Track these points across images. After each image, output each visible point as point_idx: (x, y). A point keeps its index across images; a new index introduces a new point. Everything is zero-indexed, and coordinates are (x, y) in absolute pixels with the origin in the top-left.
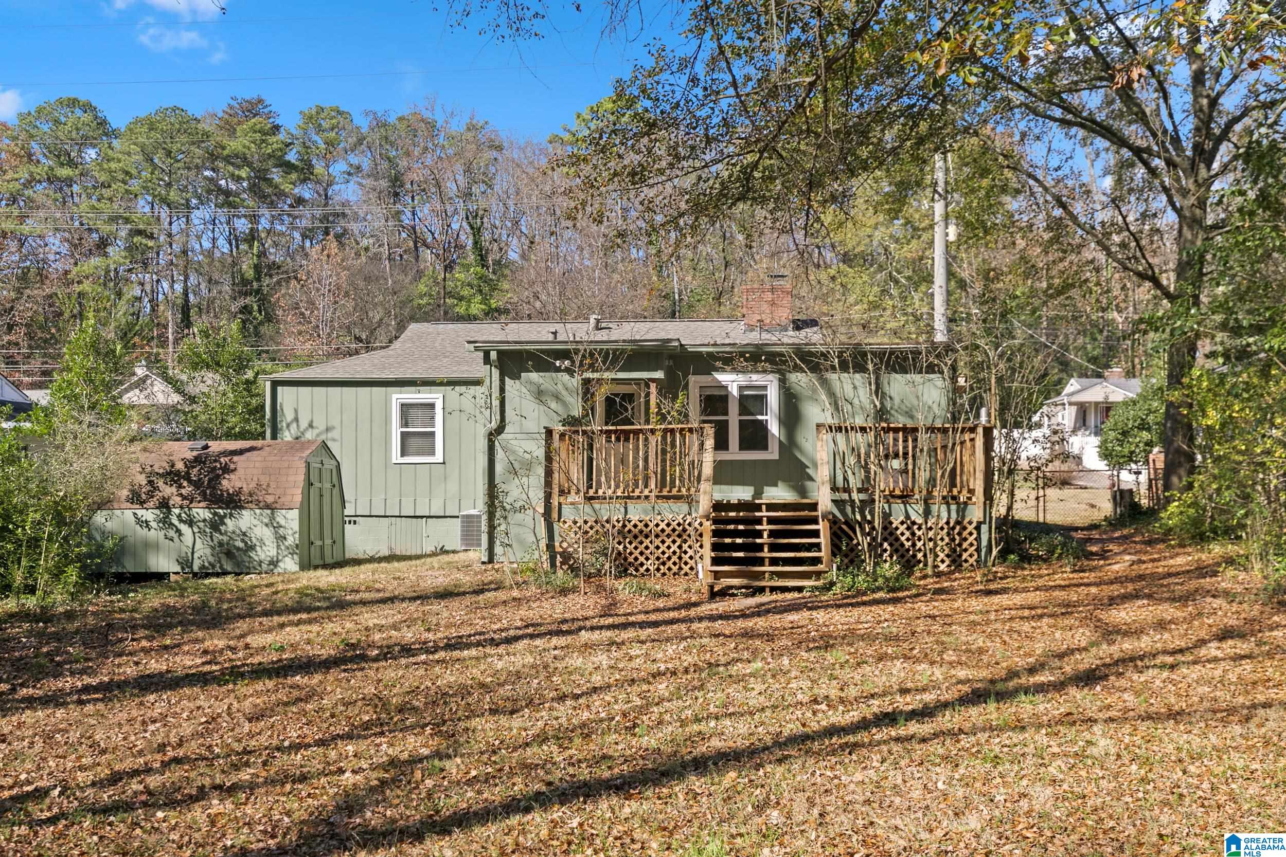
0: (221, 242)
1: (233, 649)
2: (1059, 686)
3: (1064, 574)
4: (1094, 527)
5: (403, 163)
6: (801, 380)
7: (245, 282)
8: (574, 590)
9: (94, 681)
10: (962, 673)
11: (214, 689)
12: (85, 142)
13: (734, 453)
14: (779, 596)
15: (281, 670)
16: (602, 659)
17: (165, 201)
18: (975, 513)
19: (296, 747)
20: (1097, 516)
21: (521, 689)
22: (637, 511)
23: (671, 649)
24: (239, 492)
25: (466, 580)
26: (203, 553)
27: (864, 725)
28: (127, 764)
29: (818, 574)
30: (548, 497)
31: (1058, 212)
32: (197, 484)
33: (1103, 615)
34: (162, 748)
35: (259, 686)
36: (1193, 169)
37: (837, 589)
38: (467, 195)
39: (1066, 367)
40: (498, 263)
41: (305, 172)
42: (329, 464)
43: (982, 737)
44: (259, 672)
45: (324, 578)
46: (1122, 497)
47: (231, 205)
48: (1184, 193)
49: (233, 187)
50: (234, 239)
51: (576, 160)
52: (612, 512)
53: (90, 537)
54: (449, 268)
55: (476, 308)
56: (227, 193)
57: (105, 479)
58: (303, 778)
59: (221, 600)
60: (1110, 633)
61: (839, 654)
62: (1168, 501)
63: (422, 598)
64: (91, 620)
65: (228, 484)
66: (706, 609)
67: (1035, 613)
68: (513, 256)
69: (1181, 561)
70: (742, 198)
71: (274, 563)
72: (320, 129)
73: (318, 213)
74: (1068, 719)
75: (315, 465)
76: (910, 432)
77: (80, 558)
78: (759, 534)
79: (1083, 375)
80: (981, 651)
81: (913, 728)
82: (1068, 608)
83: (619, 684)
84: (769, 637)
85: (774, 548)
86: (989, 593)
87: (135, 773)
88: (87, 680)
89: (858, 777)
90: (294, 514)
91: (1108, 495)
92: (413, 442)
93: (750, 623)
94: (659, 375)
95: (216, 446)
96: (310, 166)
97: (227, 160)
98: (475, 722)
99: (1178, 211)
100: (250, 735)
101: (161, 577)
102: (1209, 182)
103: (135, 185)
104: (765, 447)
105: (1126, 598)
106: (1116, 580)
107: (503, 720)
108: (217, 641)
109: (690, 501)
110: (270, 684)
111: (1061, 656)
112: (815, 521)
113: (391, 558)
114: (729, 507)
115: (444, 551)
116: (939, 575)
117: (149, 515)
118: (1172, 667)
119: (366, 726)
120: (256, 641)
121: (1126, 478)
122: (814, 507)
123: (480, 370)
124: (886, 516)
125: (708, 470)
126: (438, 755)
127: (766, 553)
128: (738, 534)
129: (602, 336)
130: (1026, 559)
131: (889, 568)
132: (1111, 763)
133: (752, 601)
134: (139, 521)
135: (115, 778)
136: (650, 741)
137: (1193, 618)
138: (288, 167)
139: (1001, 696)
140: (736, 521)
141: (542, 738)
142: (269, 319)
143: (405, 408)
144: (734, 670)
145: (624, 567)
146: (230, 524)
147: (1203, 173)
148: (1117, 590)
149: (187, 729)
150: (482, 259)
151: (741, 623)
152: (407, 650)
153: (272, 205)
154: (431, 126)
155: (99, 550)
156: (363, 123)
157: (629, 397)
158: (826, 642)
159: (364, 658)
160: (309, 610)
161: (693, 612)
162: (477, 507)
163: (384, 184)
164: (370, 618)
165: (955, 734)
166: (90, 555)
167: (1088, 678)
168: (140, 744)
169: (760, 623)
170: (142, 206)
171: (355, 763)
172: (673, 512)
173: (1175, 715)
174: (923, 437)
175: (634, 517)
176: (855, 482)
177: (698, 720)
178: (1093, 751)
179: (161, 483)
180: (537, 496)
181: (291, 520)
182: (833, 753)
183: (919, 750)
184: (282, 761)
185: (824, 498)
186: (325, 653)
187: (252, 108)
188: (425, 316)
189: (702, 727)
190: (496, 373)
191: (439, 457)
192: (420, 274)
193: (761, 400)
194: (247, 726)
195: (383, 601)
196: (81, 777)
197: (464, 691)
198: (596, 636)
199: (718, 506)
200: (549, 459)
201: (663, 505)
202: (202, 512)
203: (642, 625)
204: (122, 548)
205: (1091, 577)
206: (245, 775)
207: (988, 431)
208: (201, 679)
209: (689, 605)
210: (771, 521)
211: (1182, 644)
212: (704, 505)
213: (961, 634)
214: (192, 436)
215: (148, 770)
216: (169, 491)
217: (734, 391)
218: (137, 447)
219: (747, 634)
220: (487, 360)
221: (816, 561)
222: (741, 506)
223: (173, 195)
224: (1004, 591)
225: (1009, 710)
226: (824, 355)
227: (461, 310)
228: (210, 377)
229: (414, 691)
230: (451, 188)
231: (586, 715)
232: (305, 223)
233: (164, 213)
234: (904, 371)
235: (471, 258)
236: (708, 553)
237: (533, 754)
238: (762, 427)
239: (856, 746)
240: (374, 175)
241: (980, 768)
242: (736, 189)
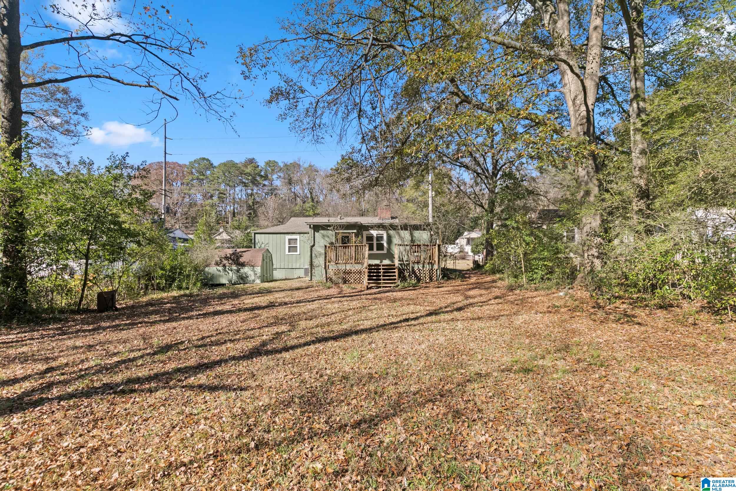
0: (244, 196)
1: (240, 304)
2: (451, 311)
3: (458, 282)
4: (468, 270)
5: (292, 175)
6: (392, 232)
7: (250, 206)
8: (332, 287)
9: (201, 313)
10: (428, 308)
11: (234, 314)
12: (208, 169)
13: (375, 251)
14: (385, 289)
15: (251, 309)
16: (336, 305)
17: (228, 185)
18: (436, 267)
19: (252, 329)
20: (469, 267)
21: (314, 313)
22: (348, 267)
23: (354, 303)
24: (244, 262)
25: (304, 285)
26: (235, 278)
27: (400, 322)
28: (207, 334)
29: (395, 283)
30: (325, 263)
31: (458, 189)
32: (233, 260)
33: (467, 293)
34: (217, 330)
35: (245, 313)
36: (492, 178)
37: (400, 287)
38: (309, 184)
39: (465, 229)
40: (317, 202)
41: (266, 177)
42: (269, 255)
43: (429, 324)
44: (246, 310)
45: (267, 285)
46: (475, 262)
47: (246, 186)
48: (490, 184)
49: (247, 181)
50: (248, 195)
51: (331, 175)
52: (342, 267)
53: (204, 274)
54: (304, 202)
55: (311, 213)
56: (245, 183)
57: (207, 259)
58: (253, 337)
59: (239, 291)
60: (467, 297)
61: (398, 304)
62: (487, 263)
63: (292, 290)
64: (203, 297)
65: (242, 260)
66: (366, 292)
67: (450, 292)
68: (321, 200)
69: (489, 279)
70: (376, 185)
71: (254, 281)
72: (270, 166)
73: (270, 188)
74: (452, 320)
75: (265, 255)
76: (419, 246)
77: (201, 280)
78: (380, 272)
79: (469, 231)
80: (434, 302)
81: (413, 322)
82: (458, 291)
83: (339, 312)
84: (380, 299)
85: (384, 276)
86: (439, 287)
87: (209, 337)
88: (200, 312)
89: (397, 335)
90: (259, 268)
91: (472, 261)
92: (291, 249)
93: (376, 296)
94: (355, 231)
95: (238, 250)
96: (267, 176)
97: (245, 174)
98: (300, 322)
99: (489, 189)
100: (241, 326)
101: (223, 285)
102: (496, 182)
103: (220, 180)
104: (383, 250)
105: (473, 288)
106: (472, 284)
107: (308, 322)
108: (236, 302)
109: (362, 264)
110: (248, 313)
111: (454, 304)
112: (394, 269)
113: (286, 279)
114: (372, 265)
115: (300, 277)
116: (426, 283)
117: (220, 268)
118: (481, 306)
119: (272, 324)
120: (246, 302)
121: (477, 258)
122: (394, 265)
123: (309, 230)
124: (413, 268)
125: (367, 256)
126: (289, 331)
127: (382, 278)
128: (374, 272)
129: (342, 221)
130: (449, 279)
131: (414, 281)
132: (461, 331)
133: (378, 290)
134: (217, 270)
135: (203, 338)
136: (344, 327)
137: (489, 293)
138: (262, 176)
139: (436, 314)
140: (374, 269)
141: (317, 326)
142: (256, 216)
143: (290, 240)
144: (370, 308)
145: (345, 281)
146: (242, 271)
147: (495, 179)
148: (471, 286)
149: (224, 325)
150: (313, 200)
151: (374, 296)
152: (286, 304)
153: (257, 186)
154: (299, 165)
155: (206, 278)
156: (281, 165)
157: (348, 237)
158: (395, 300)
159: (274, 306)
160: (261, 293)
161: (362, 293)
162: (307, 266)
163: (287, 181)
164: (277, 295)
165: (422, 324)
166: (204, 279)
167: (459, 309)
168: (211, 329)
169: (379, 296)
170: (222, 187)
171: (267, 333)
172: (358, 267)
173: (479, 318)
174: (422, 247)
175: (348, 268)
176: (405, 259)
177: (358, 321)
178: (457, 328)
179: (223, 260)
180: (322, 262)
181: (258, 270)
182: (391, 329)
183: (413, 328)
184: (248, 333)
185: (397, 263)
186: (264, 305)
187: (251, 161)
188: (296, 215)
189: (359, 323)
190: (312, 231)
191: (298, 253)
192: (296, 204)
193: (382, 237)
194: (240, 324)
195: (281, 291)
196: (194, 338)
197: (299, 314)
198: (336, 299)
199: (370, 265)
200: (326, 253)
201: (356, 265)
202: (234, 267)
203: (348, 297)
204: (213, 277)
205: (465, 283)
206: (238, 337)
207: (439, 246)
208: (230, 312)
209: (361, 291)
210: (383, 269)
211: (485, 300)
212: (366, 265)
213: (430, 298)
214: (233, 247)
215: (212, 336)
216: (225, 262)
217: (375, 235)
218: (217, 250)
219: (375, 299)
220: (310, 227)
221: (395, 279)
222: (376, 265)
223: (231, 184)
224: (443, 287)
225: (438, 317)
226: (397, 226)
227: (307, 214)
228: (238, 232)
229: (286, 314)
230: (305, 182)
231: (330, 320)
232: (265, 191)
233: (228, 188)
234: (417, 230)
235: (310, 200)
236: (367, 278)
237: (314, 330)
238: (382, 245)
239: (397, 327)
240: (284, 178)
241: (427, 332)
242: (374, 183)
